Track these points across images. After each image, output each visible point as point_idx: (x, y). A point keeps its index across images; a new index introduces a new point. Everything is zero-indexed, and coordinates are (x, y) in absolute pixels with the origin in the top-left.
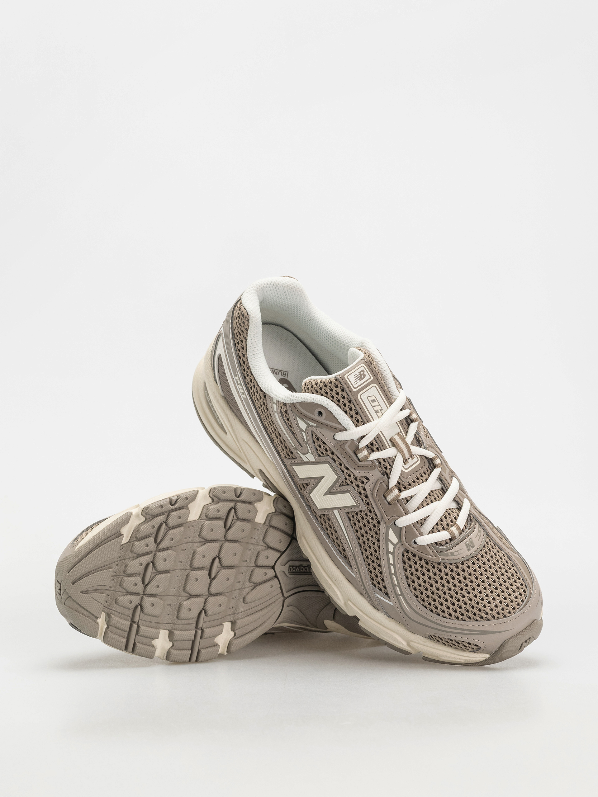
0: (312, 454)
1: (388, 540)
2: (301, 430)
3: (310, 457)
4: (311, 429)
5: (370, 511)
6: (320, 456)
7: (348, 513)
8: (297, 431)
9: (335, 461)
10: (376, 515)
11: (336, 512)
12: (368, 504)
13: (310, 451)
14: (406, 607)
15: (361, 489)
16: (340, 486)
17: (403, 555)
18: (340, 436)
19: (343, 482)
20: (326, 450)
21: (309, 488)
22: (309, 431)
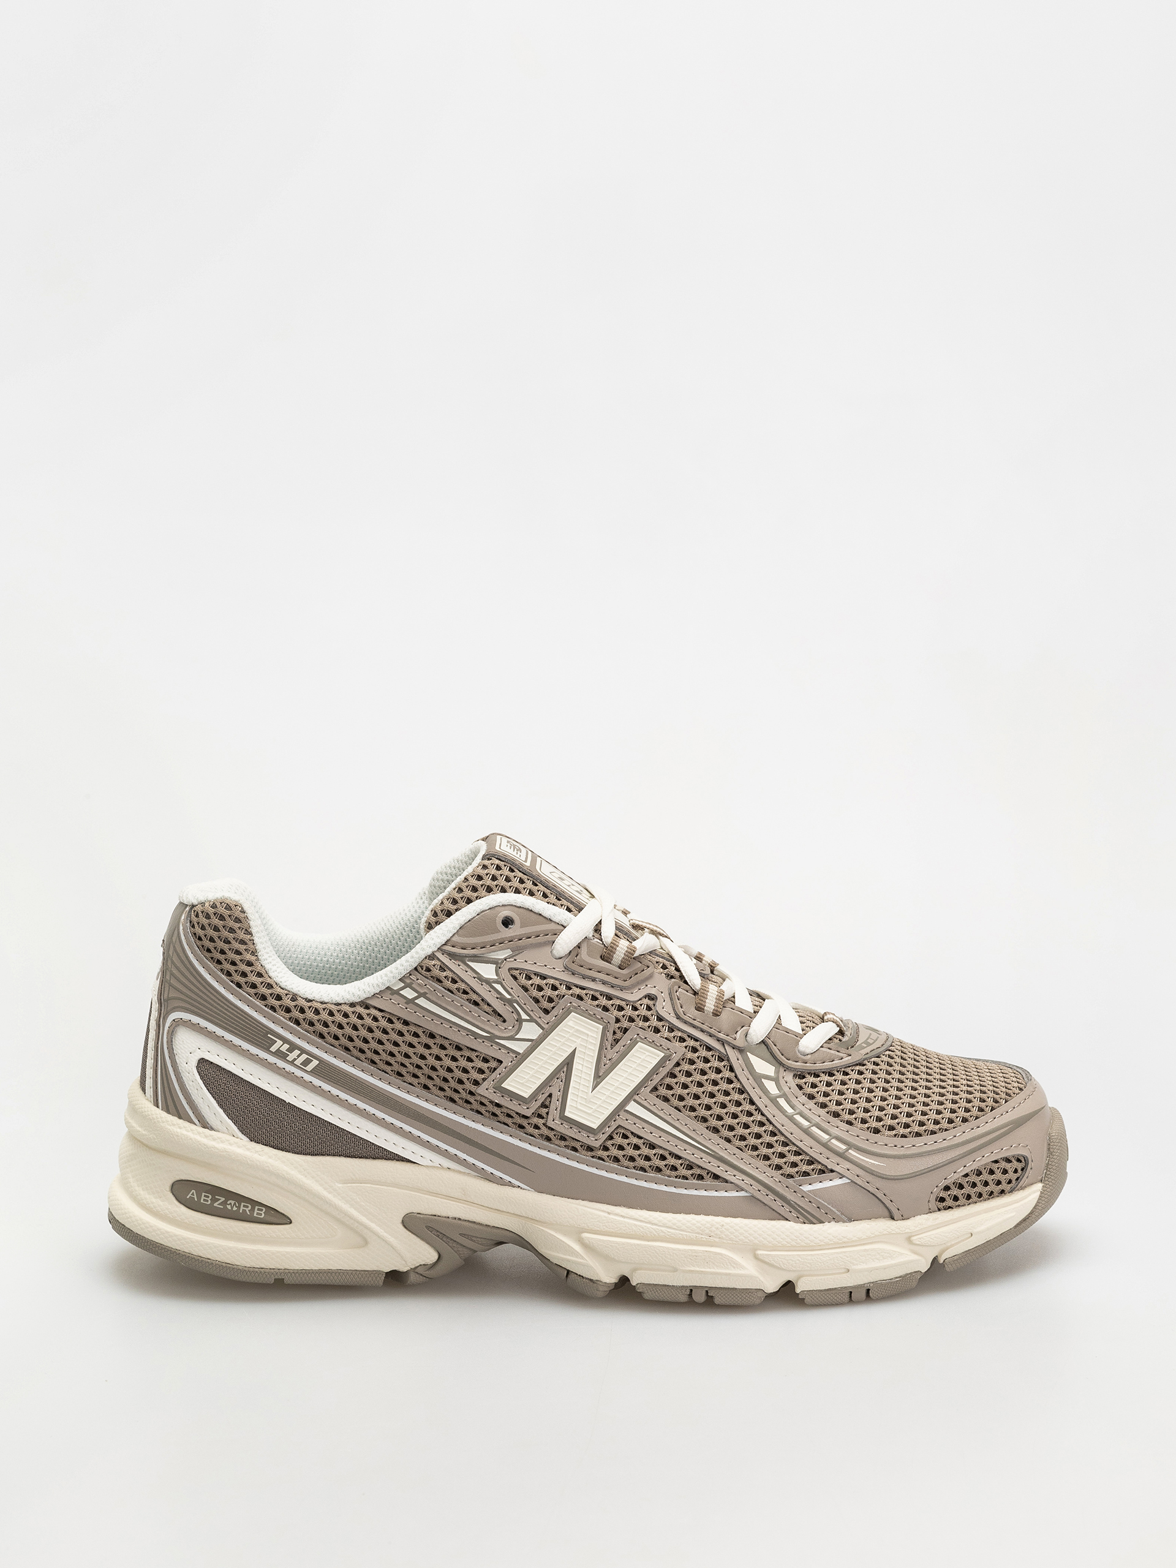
0: (532, 1020)
1: (758, 1078)
2: (488, 982)
3: (530, 1031)
4: (507, 966)
5: (695, 1050)
6: (546, 1012)
7: (655, 1089)
8: (483, 990)
9: (580, 998)
10: (709, 1049)
11: (632, 1107)
12: (682, 1040)
13: (524, 1016)
14: (873, 1162)
15: (654, 1022)
16: (612, 1046)
17: (800, 1088)
18: (565, 942)
19: (614, 1033)
20: (554, 988)
21: (555, 1104)
22: (505, 974)
